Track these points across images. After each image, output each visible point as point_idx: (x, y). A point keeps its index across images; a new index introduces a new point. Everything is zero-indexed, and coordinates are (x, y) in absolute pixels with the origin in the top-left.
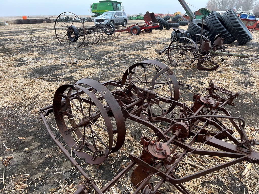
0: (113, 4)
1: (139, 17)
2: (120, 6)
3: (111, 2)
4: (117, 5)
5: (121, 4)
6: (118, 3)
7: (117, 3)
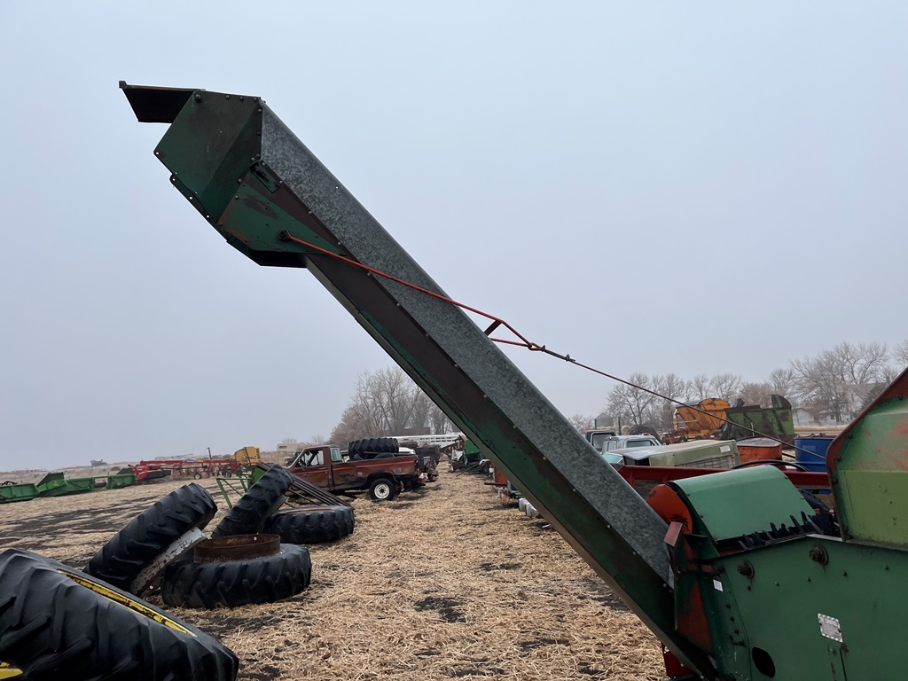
1: (55, 484)
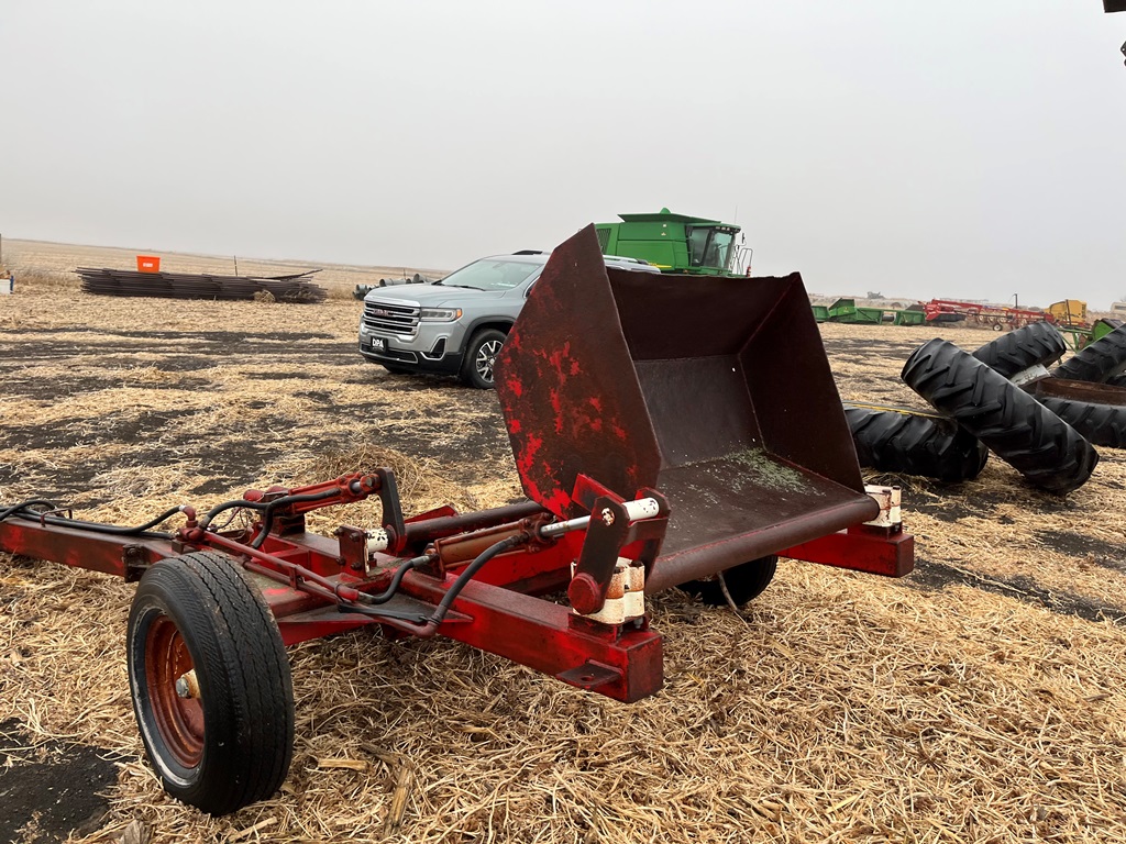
0: (687, 231)
1: (845, 310)
2: (730, 246)
3: (682, 226)
4: (709, 238)
5: (738, 236)
6: (721, 231)
7: (713, 228)
